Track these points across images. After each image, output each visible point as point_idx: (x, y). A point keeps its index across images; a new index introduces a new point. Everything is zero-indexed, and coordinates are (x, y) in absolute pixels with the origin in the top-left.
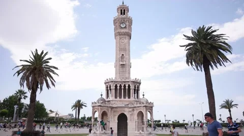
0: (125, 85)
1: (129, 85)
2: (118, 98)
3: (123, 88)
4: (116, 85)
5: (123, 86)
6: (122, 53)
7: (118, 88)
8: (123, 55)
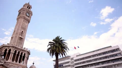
0: (22, 53)
1: (25, 54)
2: (15, 61)
3: (20, 54)
4: (16, 51)
5: (21, 52)
6: (22, 30)
7: (17, 53)
8: (23, 32)
